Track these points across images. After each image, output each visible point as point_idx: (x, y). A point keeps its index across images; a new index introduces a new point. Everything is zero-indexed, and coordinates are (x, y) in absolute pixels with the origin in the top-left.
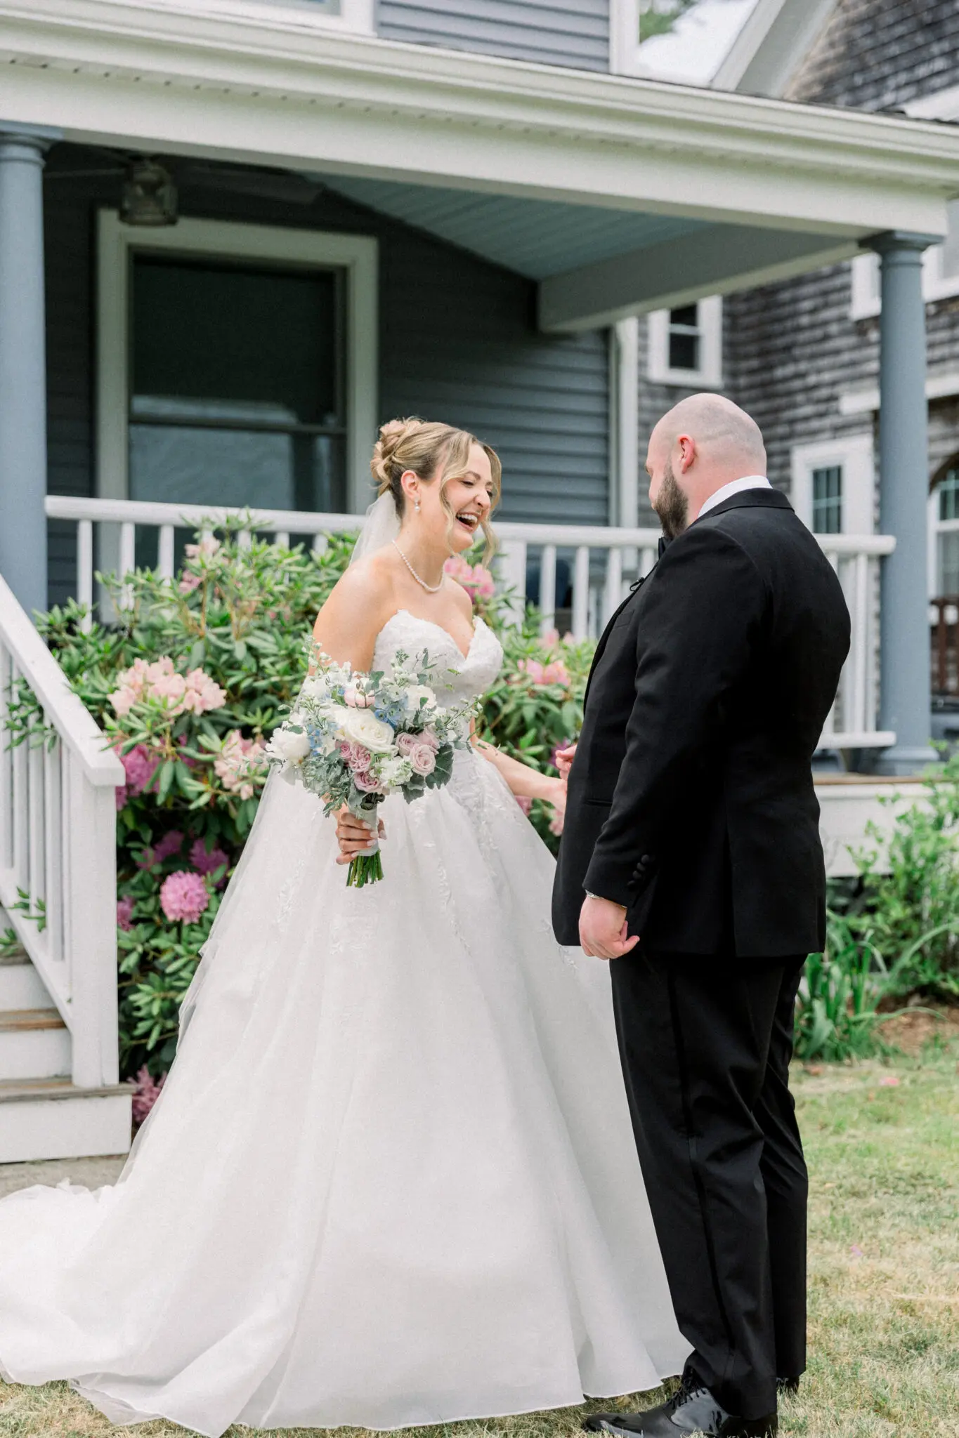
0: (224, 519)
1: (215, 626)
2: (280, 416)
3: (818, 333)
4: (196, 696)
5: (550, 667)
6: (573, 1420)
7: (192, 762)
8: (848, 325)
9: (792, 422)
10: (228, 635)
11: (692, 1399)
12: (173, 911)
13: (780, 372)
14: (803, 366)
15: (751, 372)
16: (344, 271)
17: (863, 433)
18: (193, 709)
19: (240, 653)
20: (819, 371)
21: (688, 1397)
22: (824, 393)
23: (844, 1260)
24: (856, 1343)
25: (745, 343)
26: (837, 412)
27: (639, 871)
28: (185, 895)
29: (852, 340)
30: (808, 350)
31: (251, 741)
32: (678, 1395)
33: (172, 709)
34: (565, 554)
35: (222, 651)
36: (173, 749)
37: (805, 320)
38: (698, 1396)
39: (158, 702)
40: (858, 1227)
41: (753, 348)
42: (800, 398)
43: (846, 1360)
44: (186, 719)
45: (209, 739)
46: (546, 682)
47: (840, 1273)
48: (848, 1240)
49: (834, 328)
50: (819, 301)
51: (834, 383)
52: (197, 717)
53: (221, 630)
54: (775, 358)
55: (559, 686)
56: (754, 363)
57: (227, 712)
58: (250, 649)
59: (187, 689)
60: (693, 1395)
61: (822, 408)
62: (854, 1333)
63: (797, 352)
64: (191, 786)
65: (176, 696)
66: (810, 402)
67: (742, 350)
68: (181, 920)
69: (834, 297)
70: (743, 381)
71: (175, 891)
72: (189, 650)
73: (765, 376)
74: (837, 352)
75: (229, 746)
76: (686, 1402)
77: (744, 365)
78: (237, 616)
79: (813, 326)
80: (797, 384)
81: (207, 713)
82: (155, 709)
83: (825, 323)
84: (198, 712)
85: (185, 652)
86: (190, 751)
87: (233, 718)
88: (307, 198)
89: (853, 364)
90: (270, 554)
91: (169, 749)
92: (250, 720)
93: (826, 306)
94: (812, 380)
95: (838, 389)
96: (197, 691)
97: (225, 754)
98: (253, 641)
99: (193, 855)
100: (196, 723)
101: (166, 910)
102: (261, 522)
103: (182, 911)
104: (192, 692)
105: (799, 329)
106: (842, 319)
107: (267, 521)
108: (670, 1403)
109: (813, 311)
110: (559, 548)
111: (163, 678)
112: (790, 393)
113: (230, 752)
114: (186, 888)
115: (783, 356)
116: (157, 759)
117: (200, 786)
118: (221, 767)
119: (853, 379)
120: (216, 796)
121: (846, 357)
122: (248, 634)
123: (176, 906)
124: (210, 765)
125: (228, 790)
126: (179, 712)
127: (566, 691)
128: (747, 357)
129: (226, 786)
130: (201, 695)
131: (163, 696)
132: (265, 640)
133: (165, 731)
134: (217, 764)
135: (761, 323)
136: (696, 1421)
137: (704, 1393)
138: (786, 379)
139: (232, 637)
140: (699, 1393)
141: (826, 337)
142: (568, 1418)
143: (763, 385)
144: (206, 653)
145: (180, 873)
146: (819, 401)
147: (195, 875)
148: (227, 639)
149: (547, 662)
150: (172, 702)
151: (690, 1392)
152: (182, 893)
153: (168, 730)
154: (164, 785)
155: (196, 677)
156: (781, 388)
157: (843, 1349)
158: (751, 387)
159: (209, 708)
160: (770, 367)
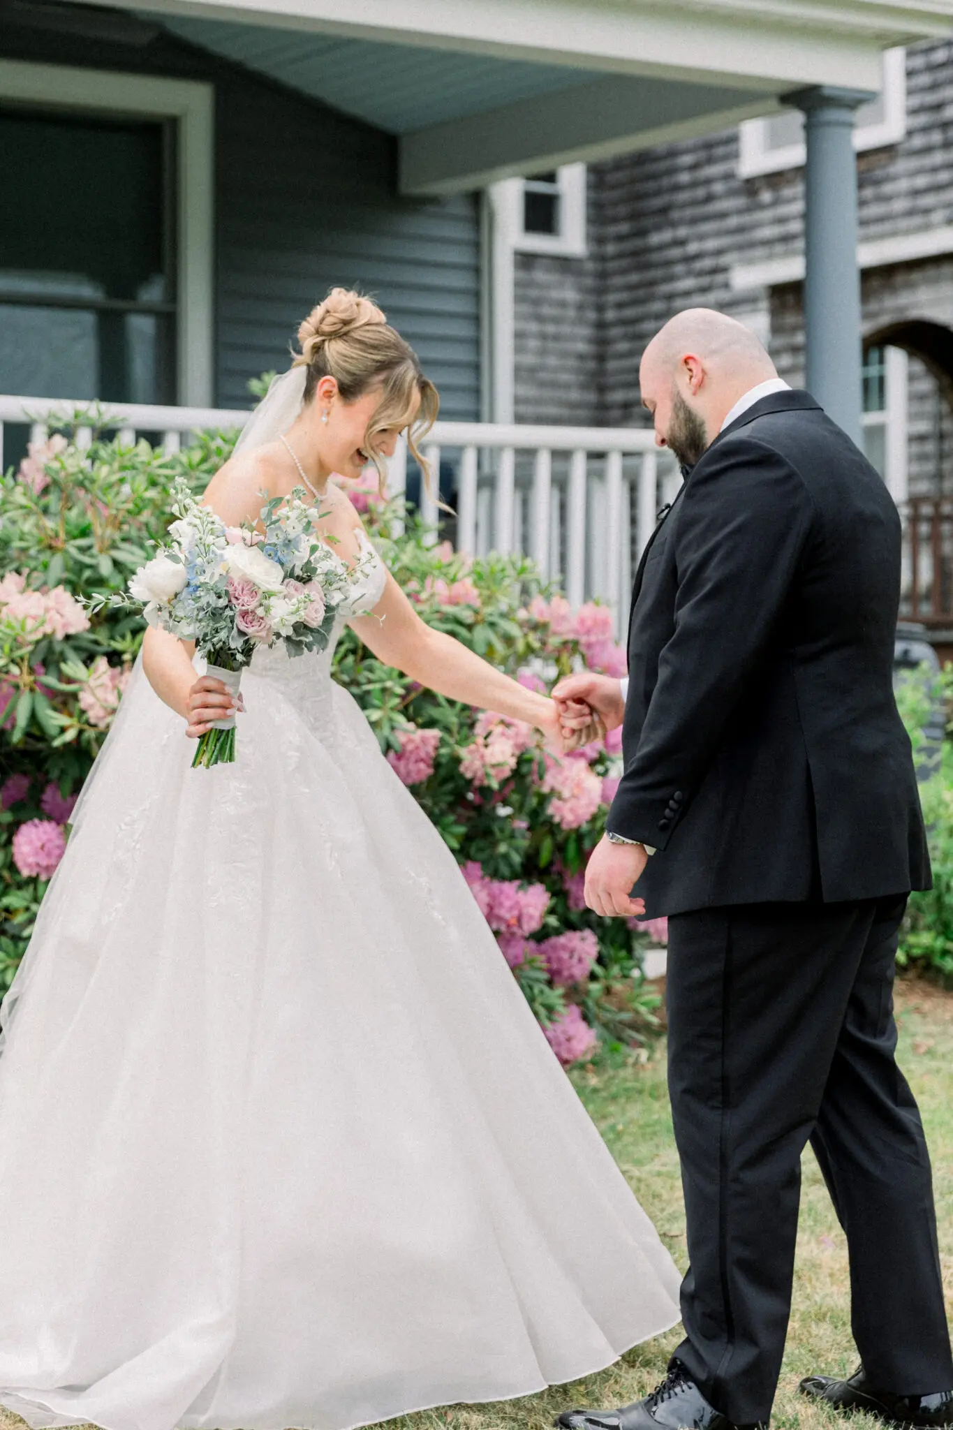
0: (71, 413)
1: (75, 538)
2: (87, 291)
3: (701, 193)
4: (58, 617)
5: (456, 584)
6: (542, 1419)
7: (51, 693)
8: (735, 184)
9: (671, 297)
10: (90, 547)
11: (676, 1394)
12: (29, 866)
13: (655, 239)
14: (682, 232)
15: (620, 238)
16: (173, 123)
17: (754, 311)
18: (54, 633)
19: (106, 568)
20: (701, 237)
21: (672, 1392)
22: (707, 263)
23: (815, 1252)
24: (839, 1338)
25: (615, 204)
26: (726, 286)
27: (671, 810)
28: (43, 847)
29: (740, 202)
30: (689, 213)
31: (118, 669)
32: (660, 1390)
33: (31, 632)
34: (450, 455)
35: (82, 566)
36: (32, 678)
37: (684, 178)
38: (683, 1391)
39: (14, 624)
40: (826, 1216)
41: (622, 210)
42: (679, 269)
43: (831, 1356)
44: (44, 644)
45: (73, 667)
46: (454, 602)
47: (814, 1266)
48: (818, 1230)
49: (718, 188)
50: (702, 155)
51: (719, 252)
52: (58, 642)
53: (83, 542)
54: (647, 222)
55: (469, 607)
56: (624, 228)
57: (92, 637)
58: (116, 564)
59: (47, 610)
60: (678, 1390)
61: (705, 281)
62: (836, 1327)
63: (675, 215)
64: (53, 719)
65: (34, 618)
66: (689, 273)
67: (610, 212)
68: (38, 875)
69: (720, 151)
70: (611, 249)
71: (30, 842)
72: (46, 567)
73: (638, 243)
74: (723, 215)
75: (96, 675)
76: (670, 1398)
77: (613, 230)
78: (101, 525)
79: (694, 185)
80: (675, 253)
81: (68, 637)
82: (13, 634)
83: (708, 181)
84: (60, 636)
85: (40, 568)
86: (51, 680)
87: (96, 643)
88: (143, 38)
89: (741, 230)
90: (136, 455)
91: (28, 679)
92: (118, 645)
93: (710, 161)
94: (693, 248)
95: (725, 260)
96: (58, 612)
97: (92, 683)
98: (120, 555)
99: (45, 802)
100: (58, 648)
101: (20, 863)
102: (114, 417)
103: (38, 865)
104: (53, 613)
105: (677, 188)
106: (729, 176)
107: (121, 417)
108: (652, 1399)
109: (694, 167)
110: (443, 448)
111: (18, 597)
112: (669, 263)
113: (99, 682)
114: (45, 838)
115: (657, 219)
116: (12, 690)
117: (63, 720)
118: (86, 699)
119: (740, 247)
120: (81, 732)
121: (733, 222)
122: (114, 546)
123: (31, 860)
124: (74, 696)
125: (94, 726)
126: (39, 636)
127: (476, 612)
128: (615, 220)
129: (93, 721)
130: (62, 616)
131: (20, 617)
132: (132, 553)
133: (22, 659)
134: (81, 695)
135: (633, 181)
136: (681, 1419)
137: (690, 1388)
138: (662, 247)
139: (95, 551)
140: (685, 1387)
141: (710, 198)
142: (537, 1417)
143: (635, 253)
144: (66, 569)
145: (36, 821)
146: (700, 274)
147: (53, 824)
148: (88, 553)
149: (453, 580)
150: (30, 624)
151: (674, 1387)
152: (39, 844)
153: (27, 657)
154: (22, 720)
155: (57, 596)
156: (656, 257)
157: (825, 1345)
158: (620, 256)
159: (72, 631)
160: (642, 233)
